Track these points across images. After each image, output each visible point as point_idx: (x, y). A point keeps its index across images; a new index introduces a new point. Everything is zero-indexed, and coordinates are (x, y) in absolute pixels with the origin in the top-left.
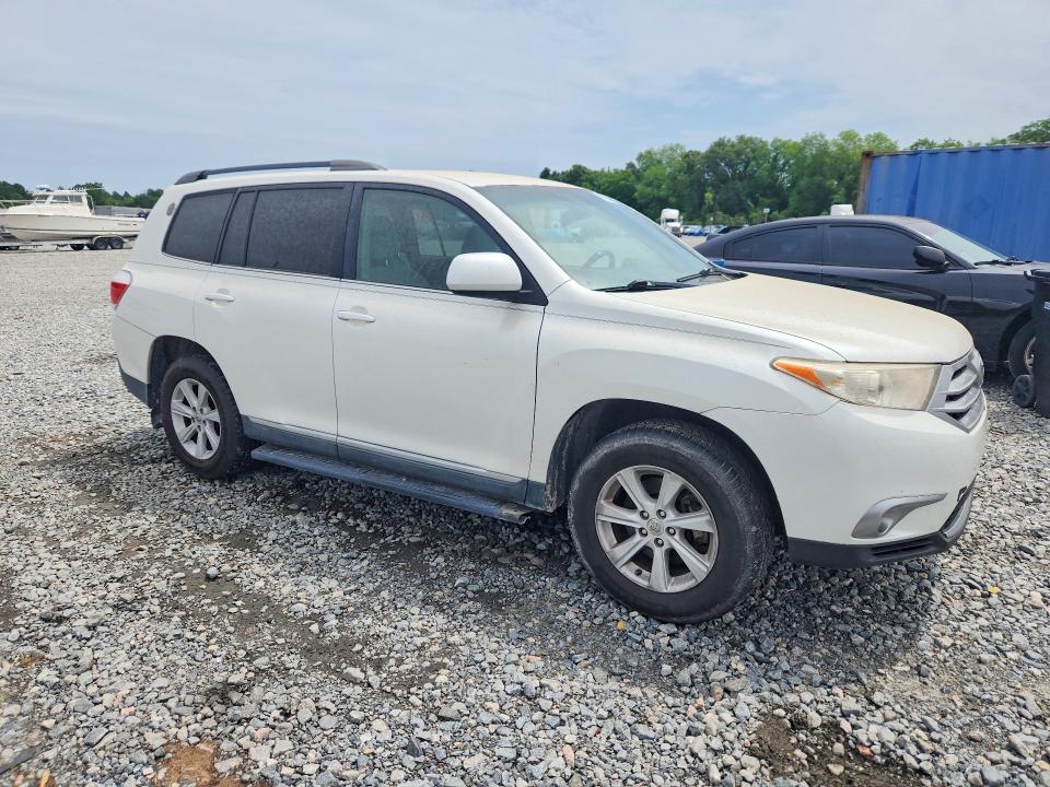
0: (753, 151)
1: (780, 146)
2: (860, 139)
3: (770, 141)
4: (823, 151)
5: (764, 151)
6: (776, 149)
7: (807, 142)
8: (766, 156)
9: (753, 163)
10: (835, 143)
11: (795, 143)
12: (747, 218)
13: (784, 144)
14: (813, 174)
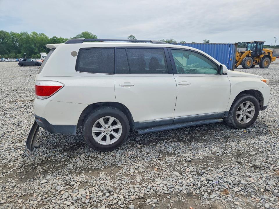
0: (4, 35)
1: (14, 34)
2: (38, 35)
3: (10, 32)
4: (28, 36)
5: (8, 35)
6: (12, 35)
7: (22, 34)
8: (9, 37)
9: (5, 39)
10: (31, 35)
11: (18, 34)
12: (8, 56)
13: (15, 34)
14: (27, 43)
